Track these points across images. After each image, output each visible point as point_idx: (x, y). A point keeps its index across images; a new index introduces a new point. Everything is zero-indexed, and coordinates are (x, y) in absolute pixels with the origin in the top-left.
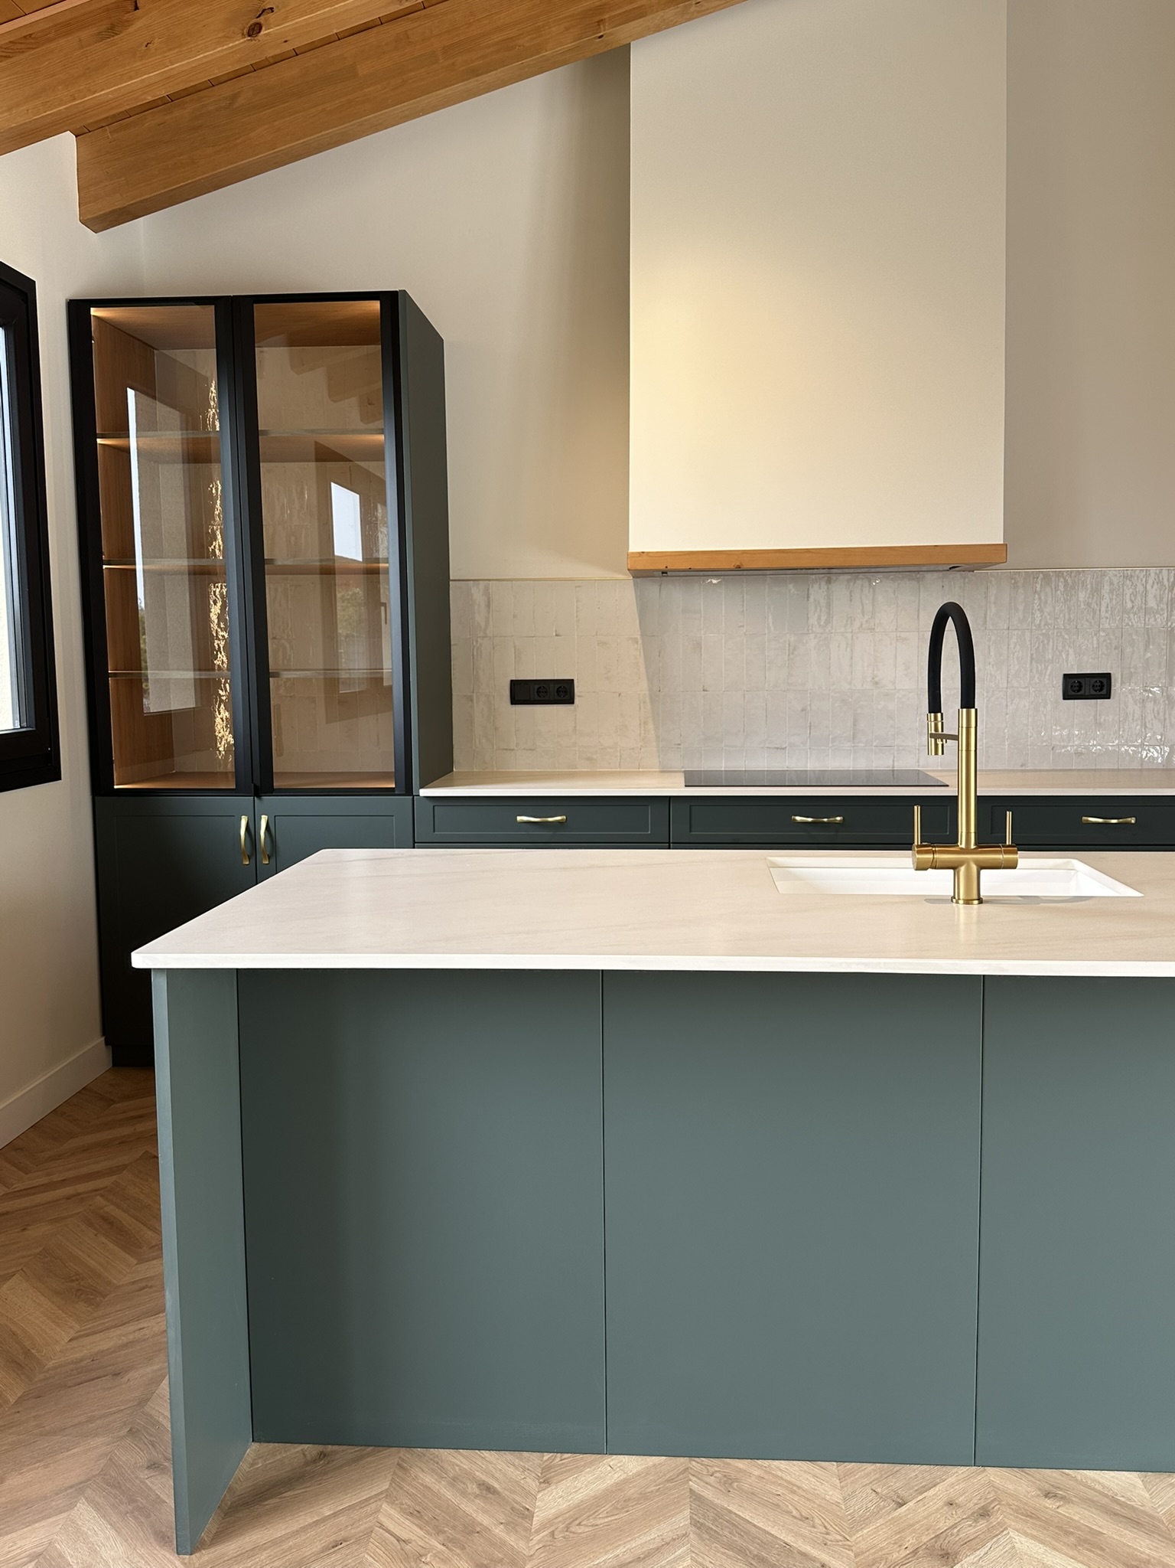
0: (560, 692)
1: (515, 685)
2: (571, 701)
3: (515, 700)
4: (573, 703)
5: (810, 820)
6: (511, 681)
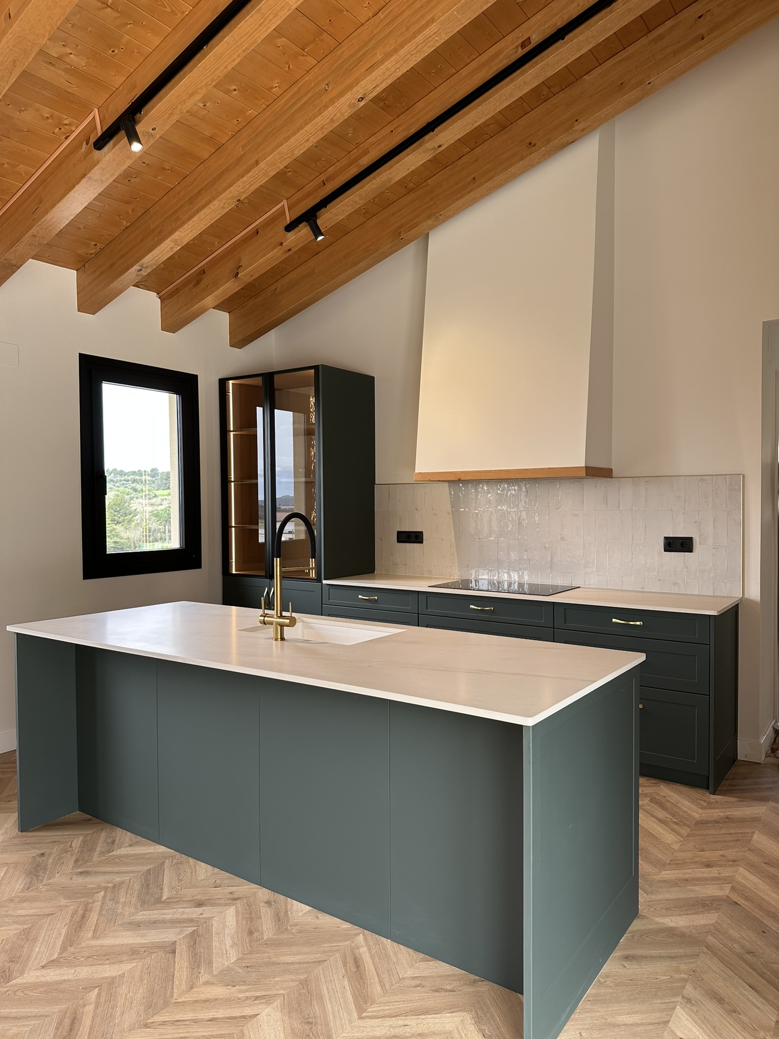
0: (415, 537)
1: (399, 533)
2: (421, 542)
3: (399, 541)
4: (422, 543)
5: (479, 608)
6: (398, 532)
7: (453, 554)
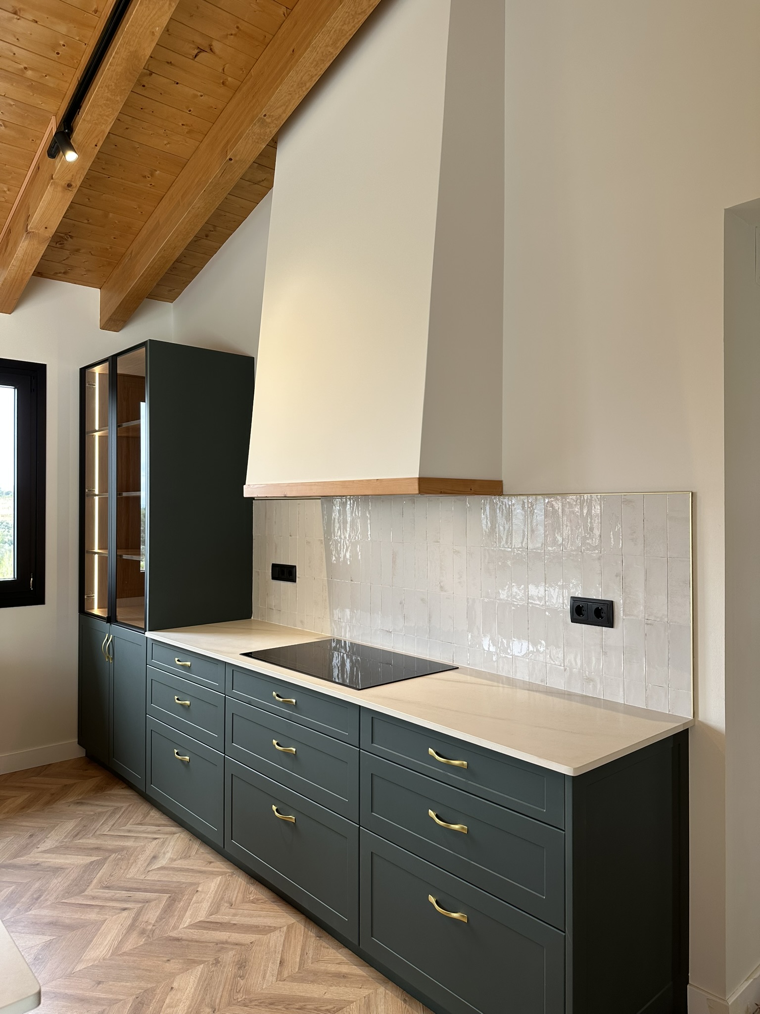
1: (274, 566)
2: (295, 580)
3: (273, 578)
6: (273, 564)
7: (325, 600)
